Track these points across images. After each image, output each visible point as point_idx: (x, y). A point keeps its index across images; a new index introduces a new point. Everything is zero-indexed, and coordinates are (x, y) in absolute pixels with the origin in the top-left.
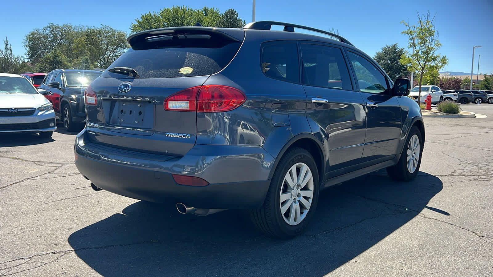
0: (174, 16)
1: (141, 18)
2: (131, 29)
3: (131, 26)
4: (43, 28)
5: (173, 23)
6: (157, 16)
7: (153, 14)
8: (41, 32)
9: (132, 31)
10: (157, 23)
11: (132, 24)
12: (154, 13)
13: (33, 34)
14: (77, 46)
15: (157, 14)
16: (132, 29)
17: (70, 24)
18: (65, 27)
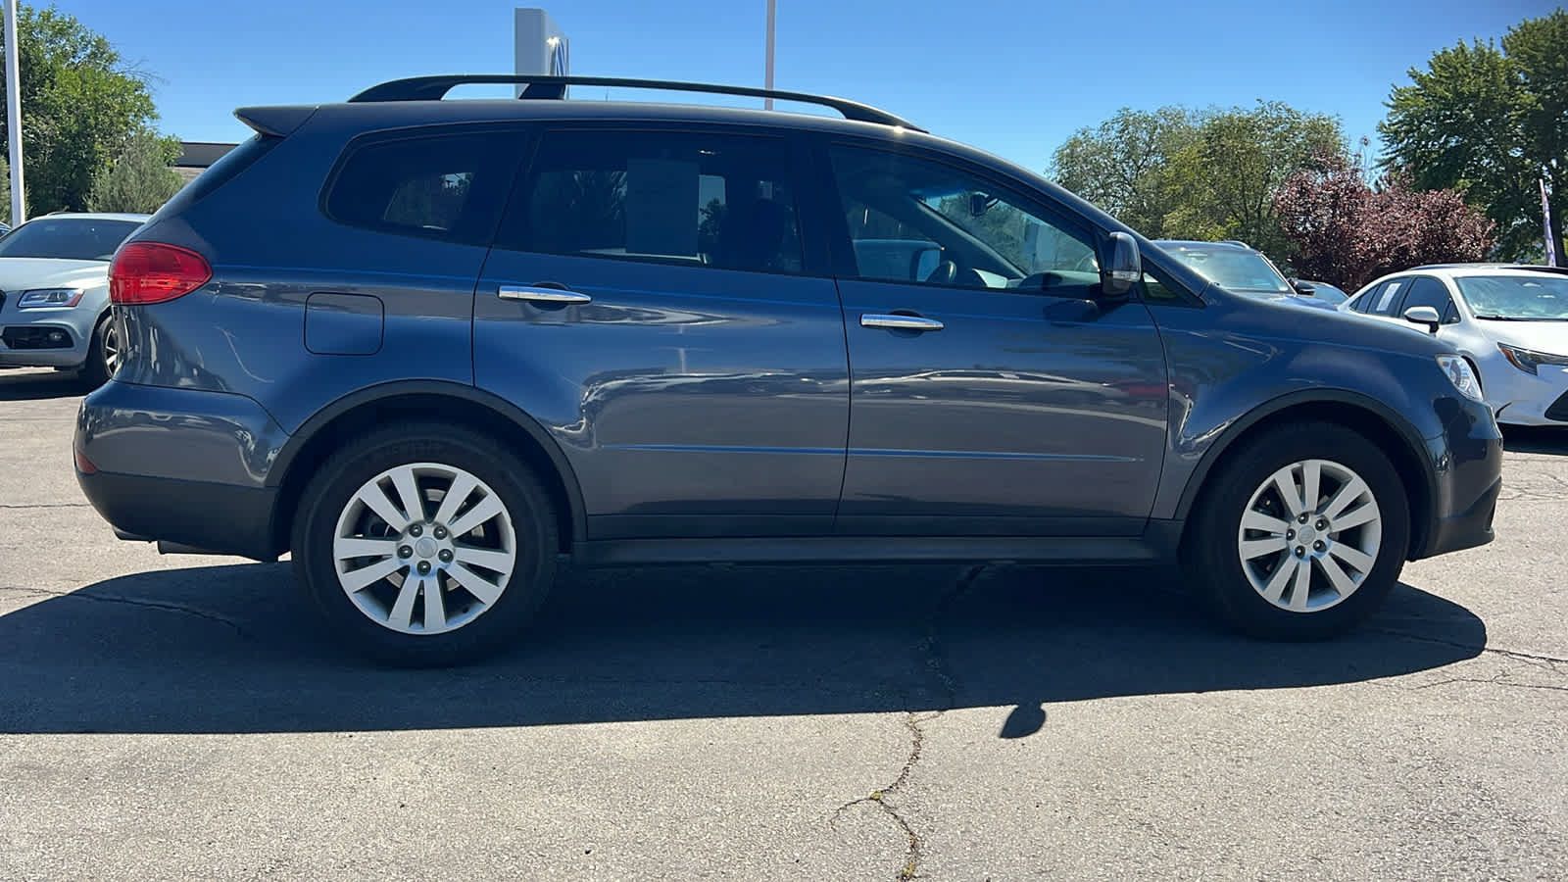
0: (1554, 45)
1: (1430, 62)
2: (1388, 106)
3: (1390, 96)
4: (1101, 125)
5: (1549, 68)
6: (1487, 51)
7: (1470, 48)
8: (1095, 137)
9: (1390, 110)
10: (1486, 74)
11: (1395, 87)
12: (1476, 41)
13: (1074, 144)
14: (1177, 174)
15: (1488, 46)
16: (1392, 103)
17: (1181, 106)
18: (1165, 115)
